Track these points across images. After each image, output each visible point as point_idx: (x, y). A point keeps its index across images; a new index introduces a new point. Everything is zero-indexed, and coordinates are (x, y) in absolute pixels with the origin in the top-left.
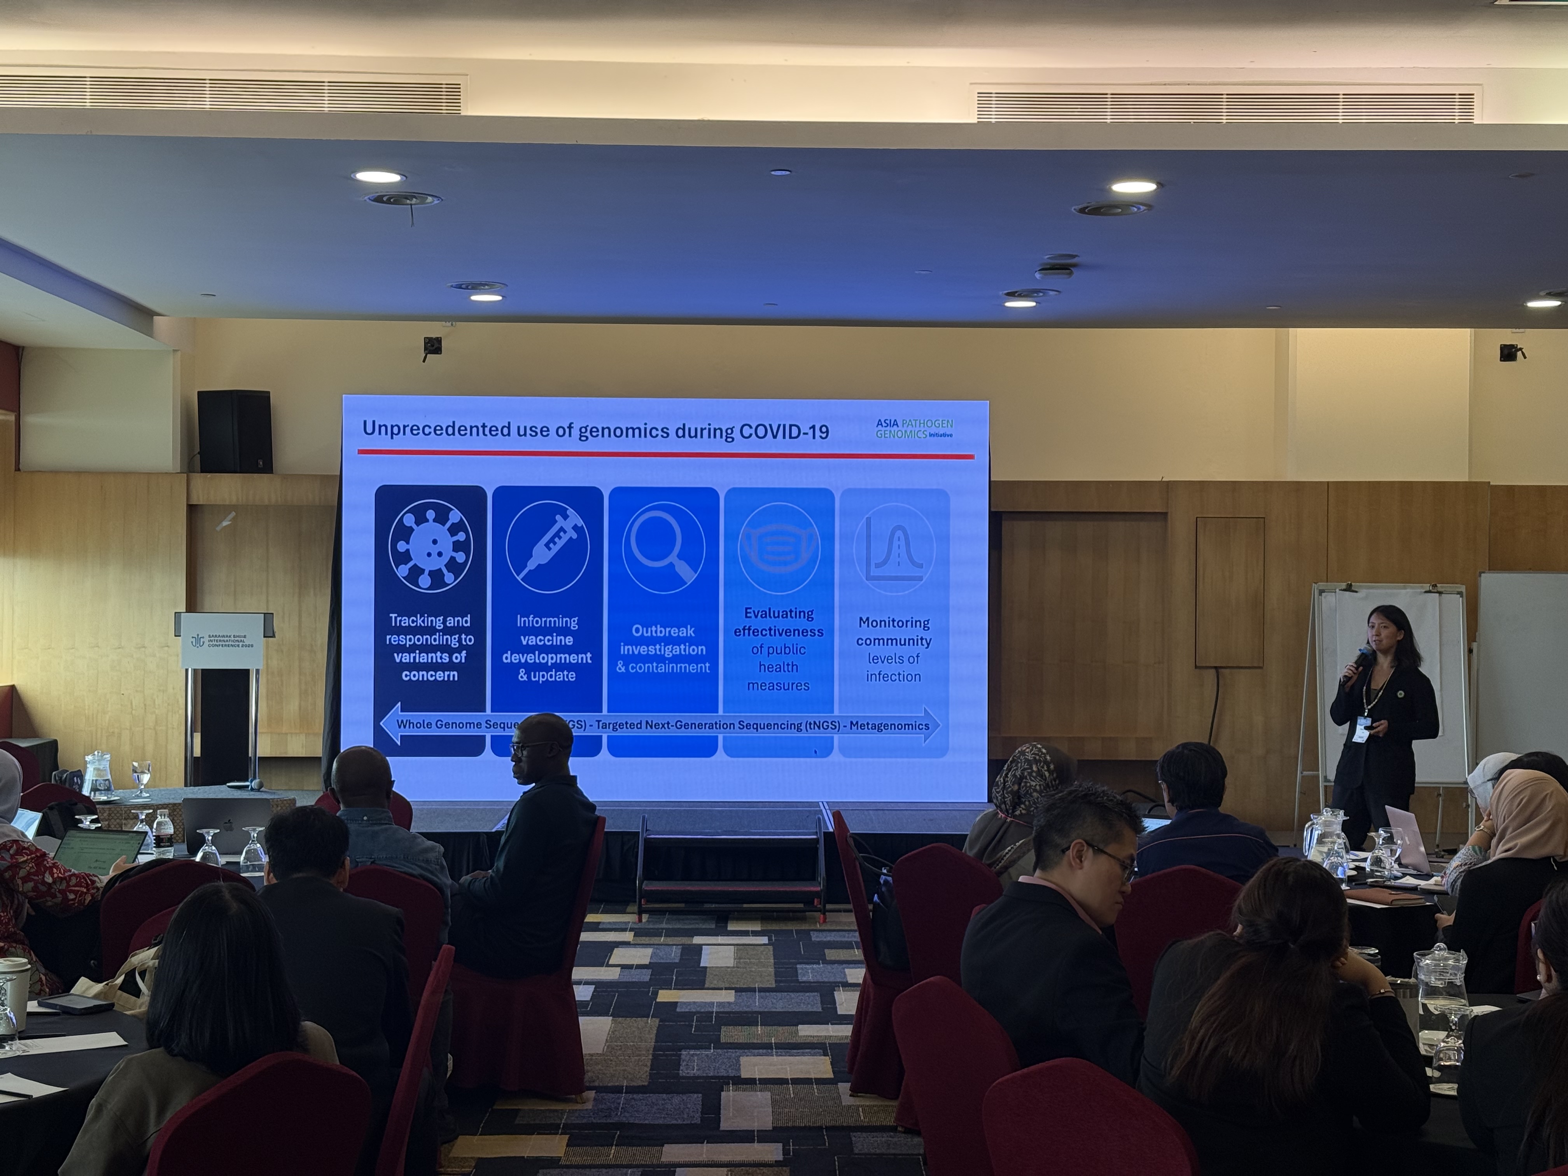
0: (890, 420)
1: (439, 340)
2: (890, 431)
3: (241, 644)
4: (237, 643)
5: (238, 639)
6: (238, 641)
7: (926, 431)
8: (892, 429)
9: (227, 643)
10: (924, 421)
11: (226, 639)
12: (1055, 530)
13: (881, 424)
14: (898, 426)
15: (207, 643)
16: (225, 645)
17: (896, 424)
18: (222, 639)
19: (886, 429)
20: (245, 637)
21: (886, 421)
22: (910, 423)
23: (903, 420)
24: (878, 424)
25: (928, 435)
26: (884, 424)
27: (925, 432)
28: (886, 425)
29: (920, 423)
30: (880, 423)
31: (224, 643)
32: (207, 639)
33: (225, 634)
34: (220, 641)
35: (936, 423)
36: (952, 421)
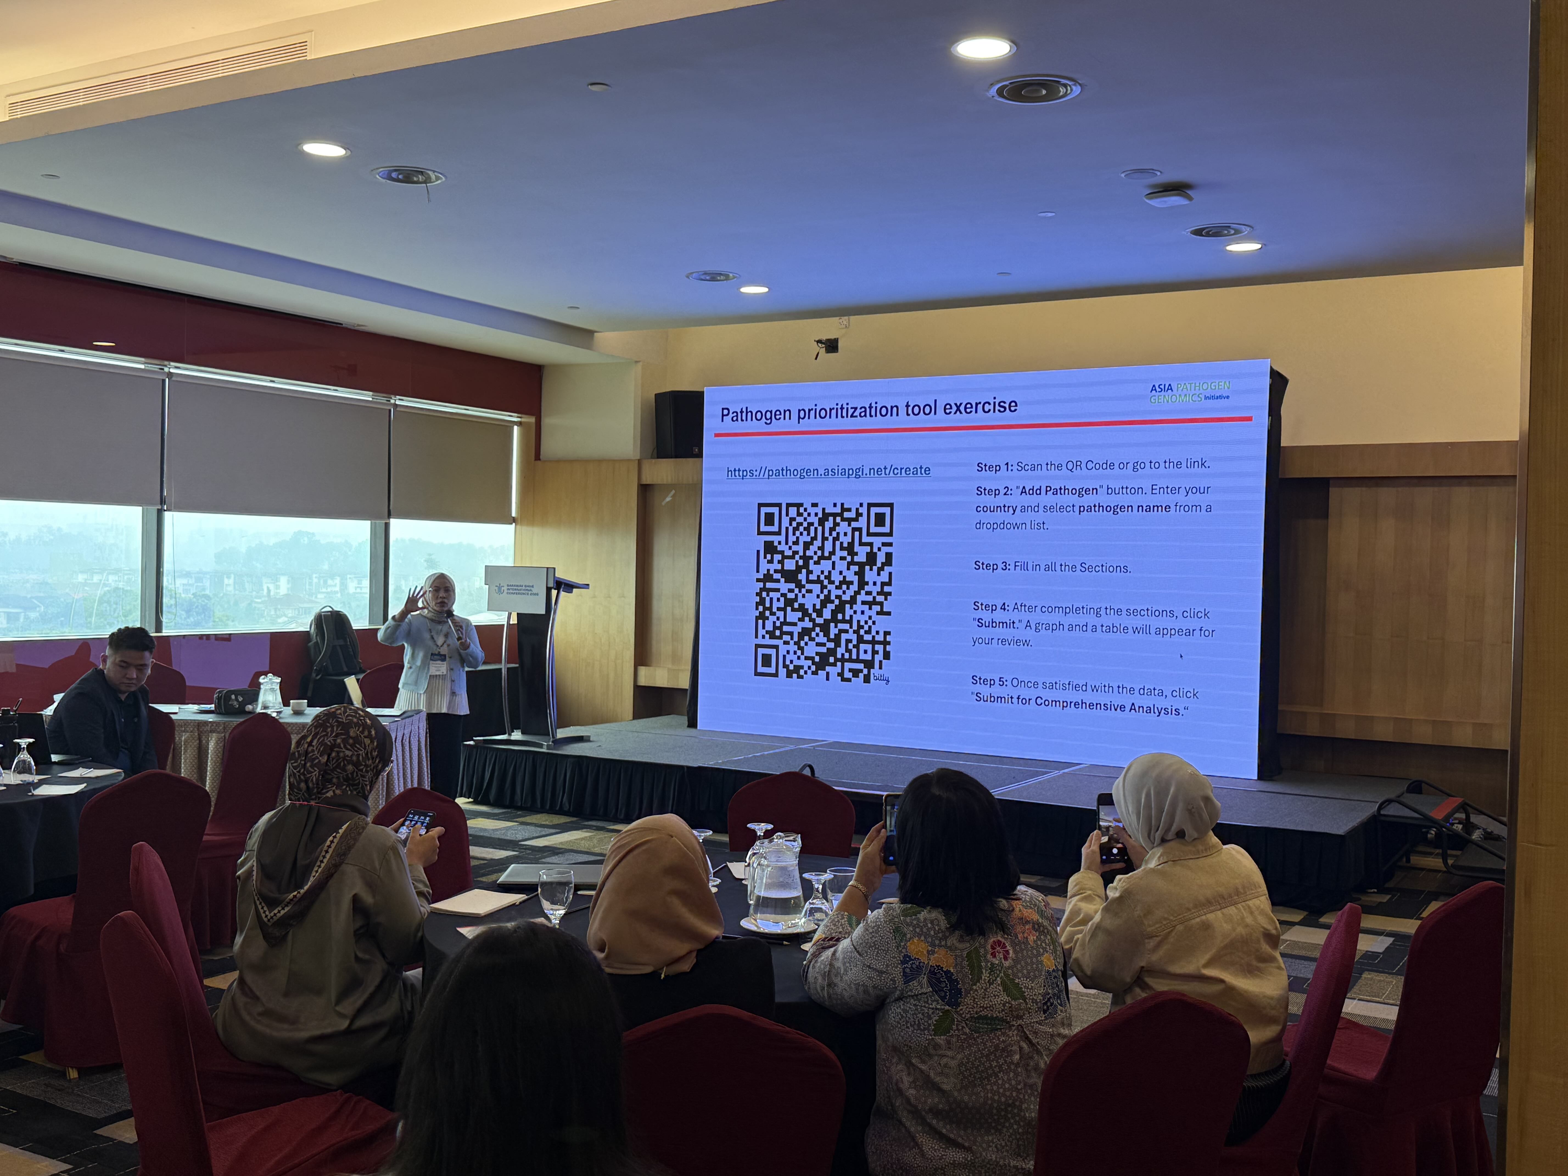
0: (1165, 385)
1: (836, 341)
2: (1164, 396)
3: (530, 592)
4: (527, 592)
5: (528, 588)
6: (527, 590)
7: (1201, 394)
8: (1165, 393)
9: (520, 592)
10: (1200, 384)
11: (519, 588)
12: (1387, 496)
13: (1155, 390)
14: (1172, 391)
15: (506, 591)
16: (519, 593)
17: (1170, 388)
18: (516, 588)
19: (1160, 393)
20: (533, 586)
21: (1161, 386)
22: (1185, 387)
23: (1178, 384)
24: (1152, 390)
25: (1203, 399)
26: (1158, 390)
27: (1200, 396)
28: (1160, 390)
29: (1195, 387)
30: (1154, 388)
31: (518, 592)
32: (505, 588)
33: (519, 584)
34: (515, 590)
35: (1213, 384)
36: (1229, 382)
